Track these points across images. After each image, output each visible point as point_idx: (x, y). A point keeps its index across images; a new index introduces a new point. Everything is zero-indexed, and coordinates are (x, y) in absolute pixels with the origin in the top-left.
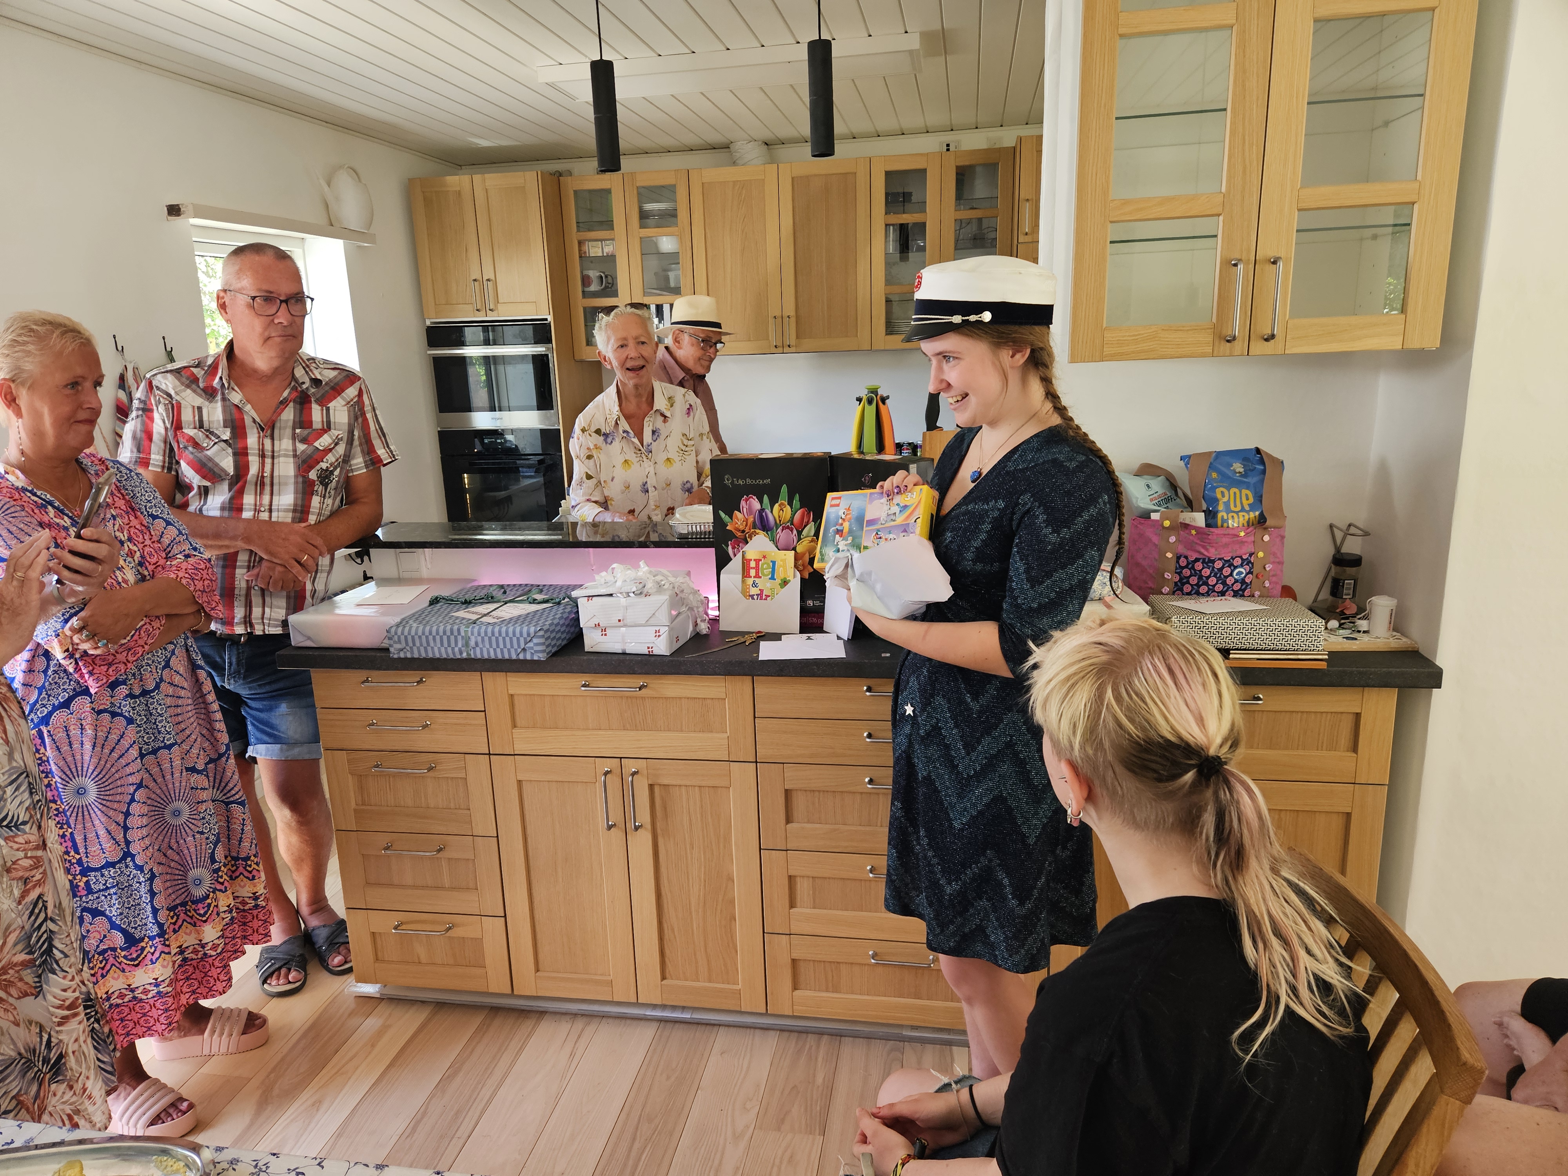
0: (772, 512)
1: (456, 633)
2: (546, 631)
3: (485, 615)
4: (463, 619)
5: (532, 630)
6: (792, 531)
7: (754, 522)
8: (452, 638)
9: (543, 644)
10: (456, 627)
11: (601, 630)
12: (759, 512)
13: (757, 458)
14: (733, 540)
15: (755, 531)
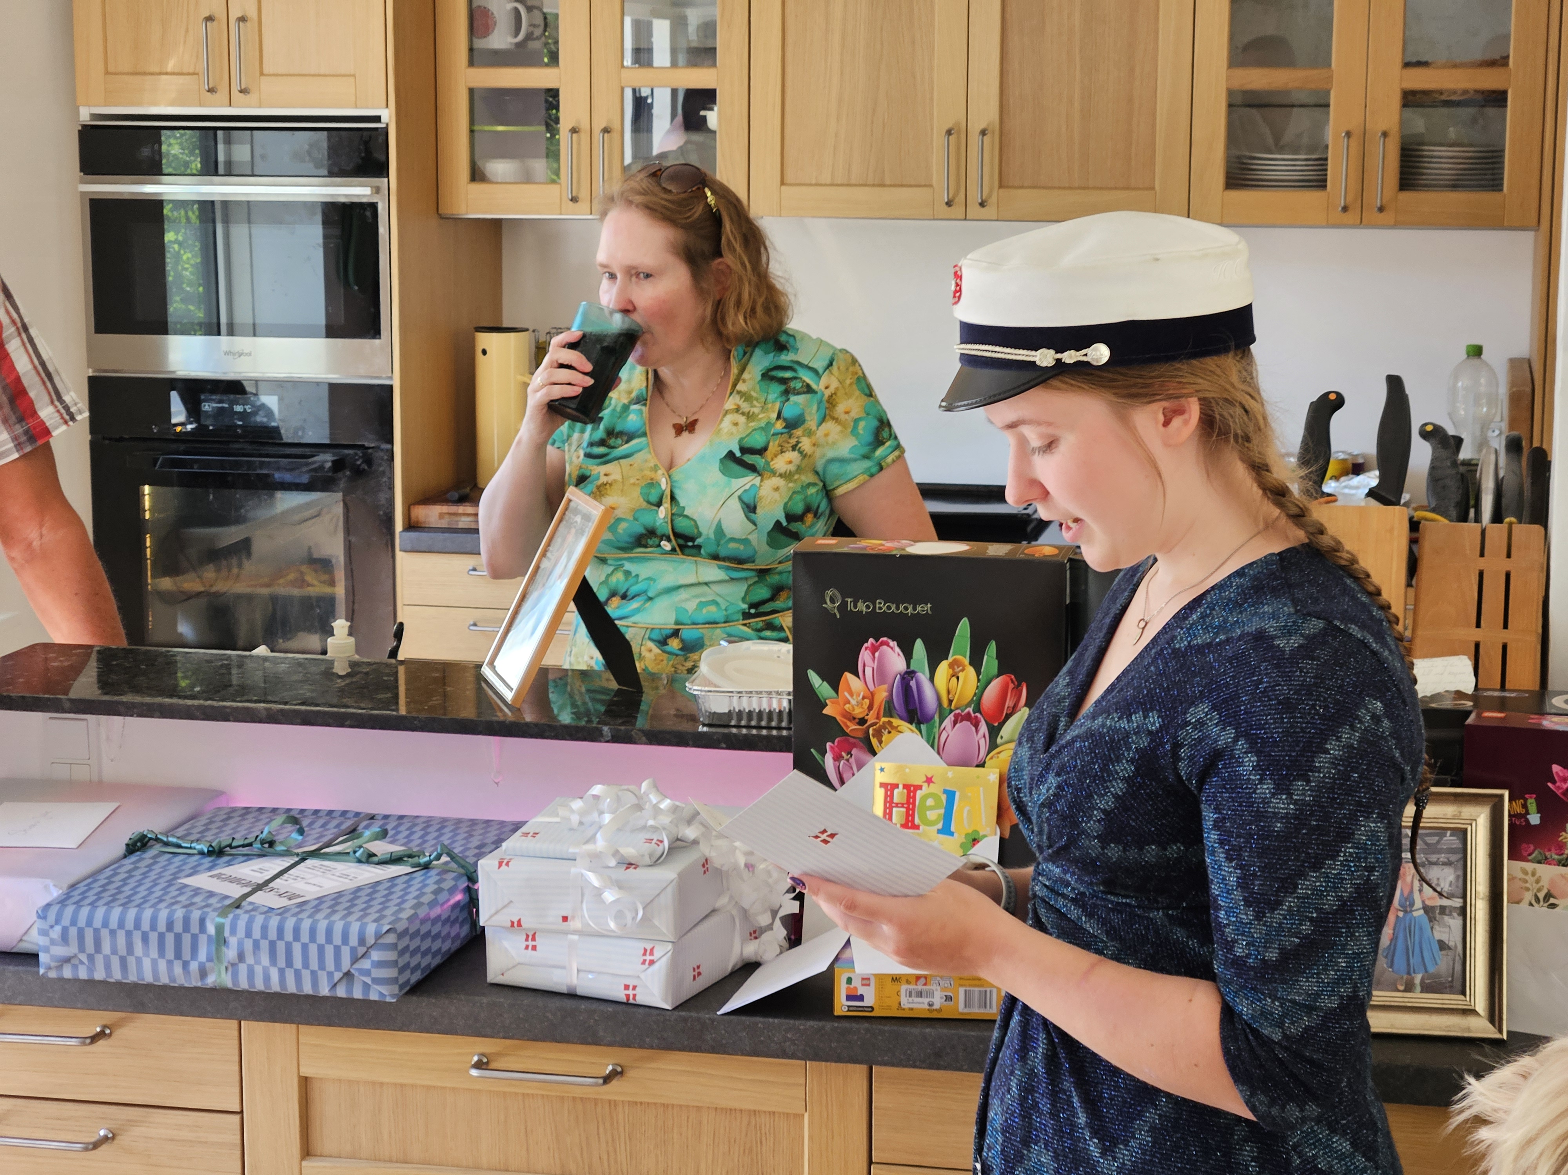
0: (932, 679)
1: (195, 928)
2: (401, 935)
3: (259, 887)
4: (211, 894)
5: (371, 929)
6: (976, 725)
7: (890, 701)
8: (187, 939)
9: (395, 963)
10: (196, 915)
11: (525, 937)
12: (903, 678)
13: (903, 553)
14: (839, 742)
15: (890, 723)
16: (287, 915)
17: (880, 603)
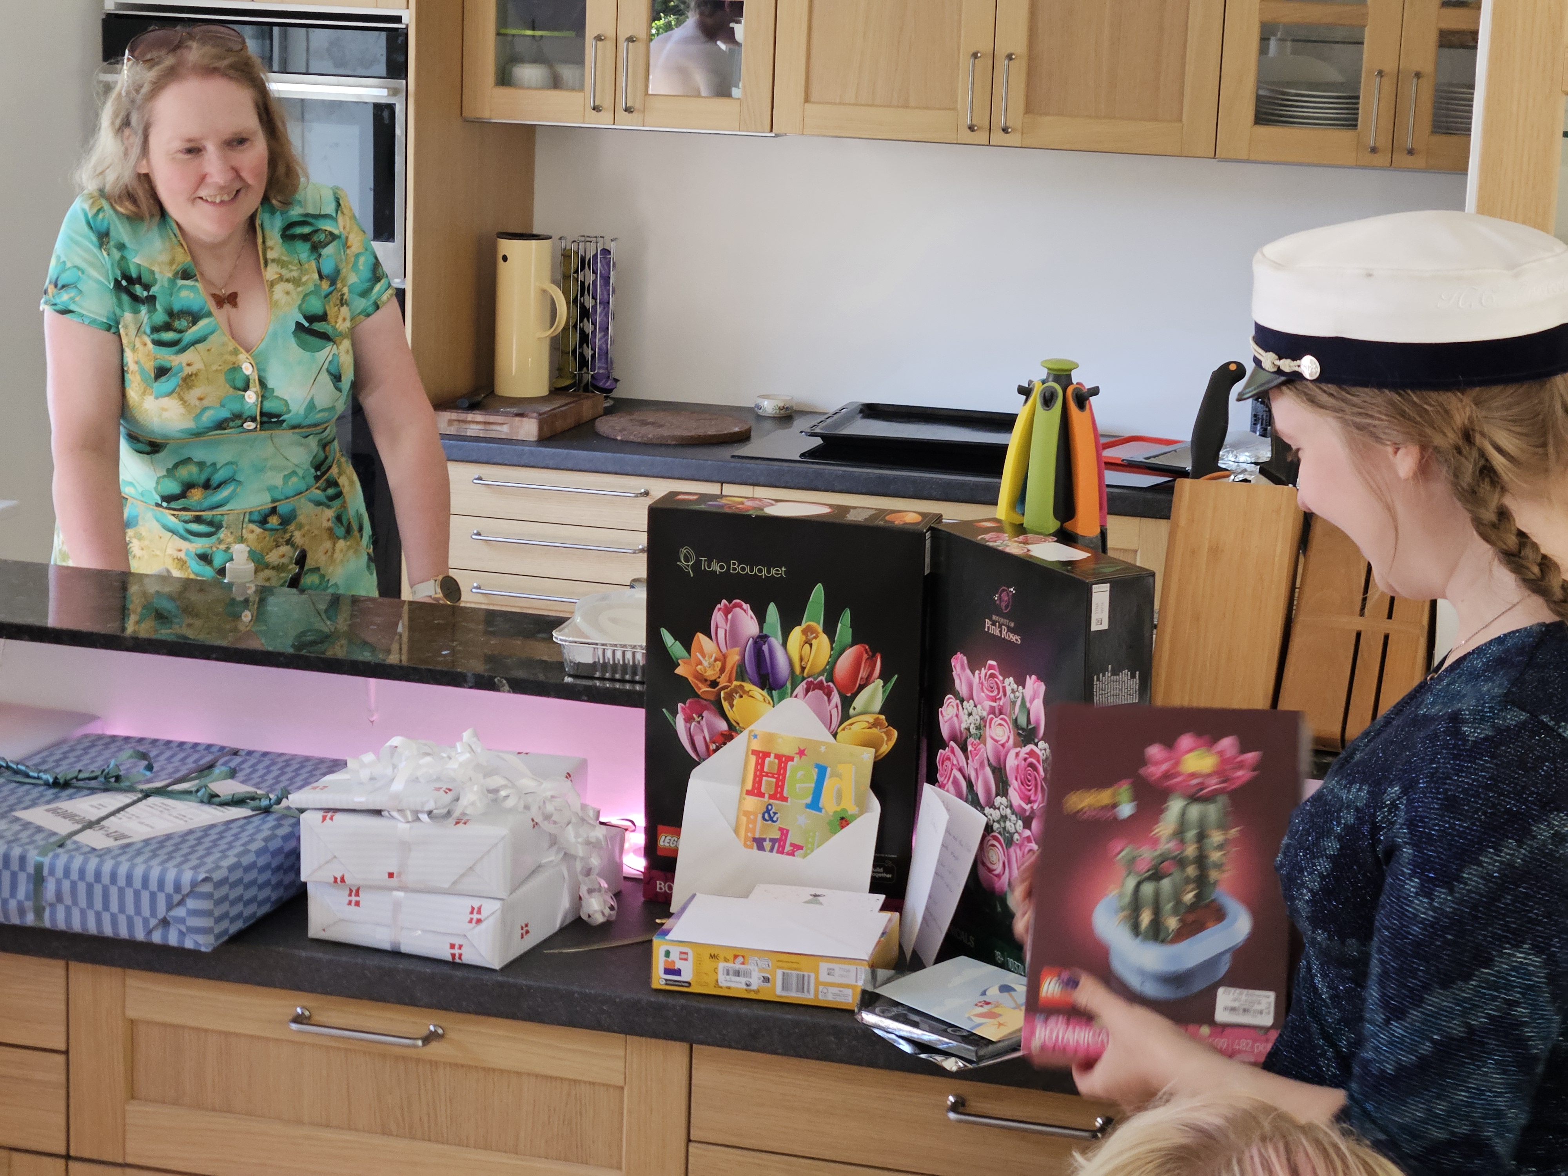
0: (784, 644)
2: (219, 884)
3: (90, 825)
4: (39, 829)
5: (187, 877)
6: (829, 695)
7: (741, 666)
9: (207, 913)
10: (17, 850)
11: (348, 892)
12: (755, 642)
13: (759, 513)
14: (690, 703)
15: (742, 687)
16: (106, 857)
17: (734, 564)
